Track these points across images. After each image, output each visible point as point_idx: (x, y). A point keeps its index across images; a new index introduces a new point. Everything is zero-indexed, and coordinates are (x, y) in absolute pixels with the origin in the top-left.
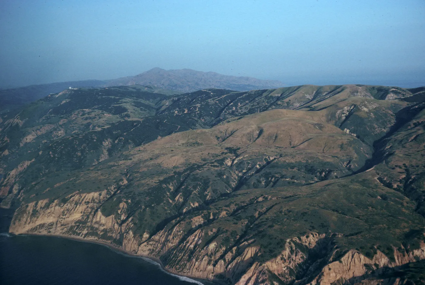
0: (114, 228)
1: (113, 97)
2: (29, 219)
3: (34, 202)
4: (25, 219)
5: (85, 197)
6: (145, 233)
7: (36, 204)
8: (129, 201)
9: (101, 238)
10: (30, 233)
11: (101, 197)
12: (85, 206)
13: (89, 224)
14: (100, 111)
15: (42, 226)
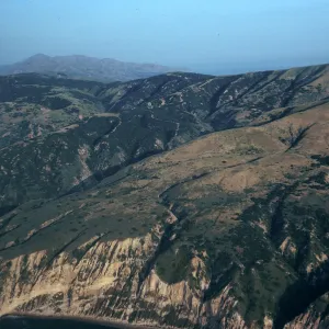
0: (191, 305)
1: (37, 86)
2: (17, 287)
3: (21, 257)
4: (9, 288)
5: (116, 246)
6: (266, 318)
7: (25, 260)
8: (205, 254)
9: (165, 322)
10: (23, 312)
11: (145, 246)
12: (119, 264)
13: (134, 296)
14: (33, 105)
15: (42, 299)
